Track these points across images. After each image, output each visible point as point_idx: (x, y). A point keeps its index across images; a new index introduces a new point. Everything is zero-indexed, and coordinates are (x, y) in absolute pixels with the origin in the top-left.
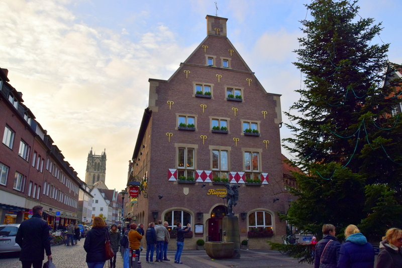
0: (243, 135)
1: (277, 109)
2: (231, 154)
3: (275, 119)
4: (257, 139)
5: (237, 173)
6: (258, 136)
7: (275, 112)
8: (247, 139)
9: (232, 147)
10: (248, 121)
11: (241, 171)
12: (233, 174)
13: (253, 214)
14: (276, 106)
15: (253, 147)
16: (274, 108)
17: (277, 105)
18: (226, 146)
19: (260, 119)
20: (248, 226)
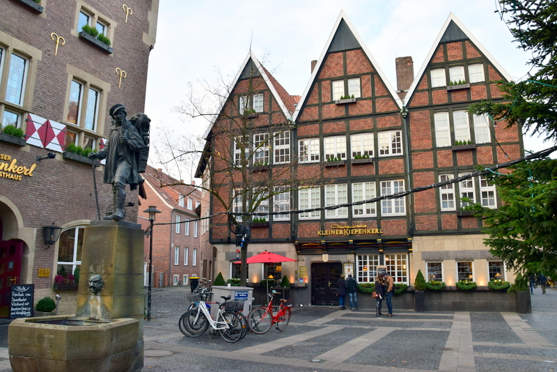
0: (77, 35)
1: (150, 14)
2: (40, 69)
3: (144, 34)
4: (103, 57)
5: (47, 123)
6: (107, 53)
7: (146, 21)
8: (83, 49)
9: (45, 52)
10: (93, 10)
11: (56, 120)
12: (38, 121)
13: (71, 231)
14: (149, 7)
15: (94, 72)
16: (147, 11)
17: (153, 7)
18: (30, 44)
19: (117, 19)
20: (57, 263)
